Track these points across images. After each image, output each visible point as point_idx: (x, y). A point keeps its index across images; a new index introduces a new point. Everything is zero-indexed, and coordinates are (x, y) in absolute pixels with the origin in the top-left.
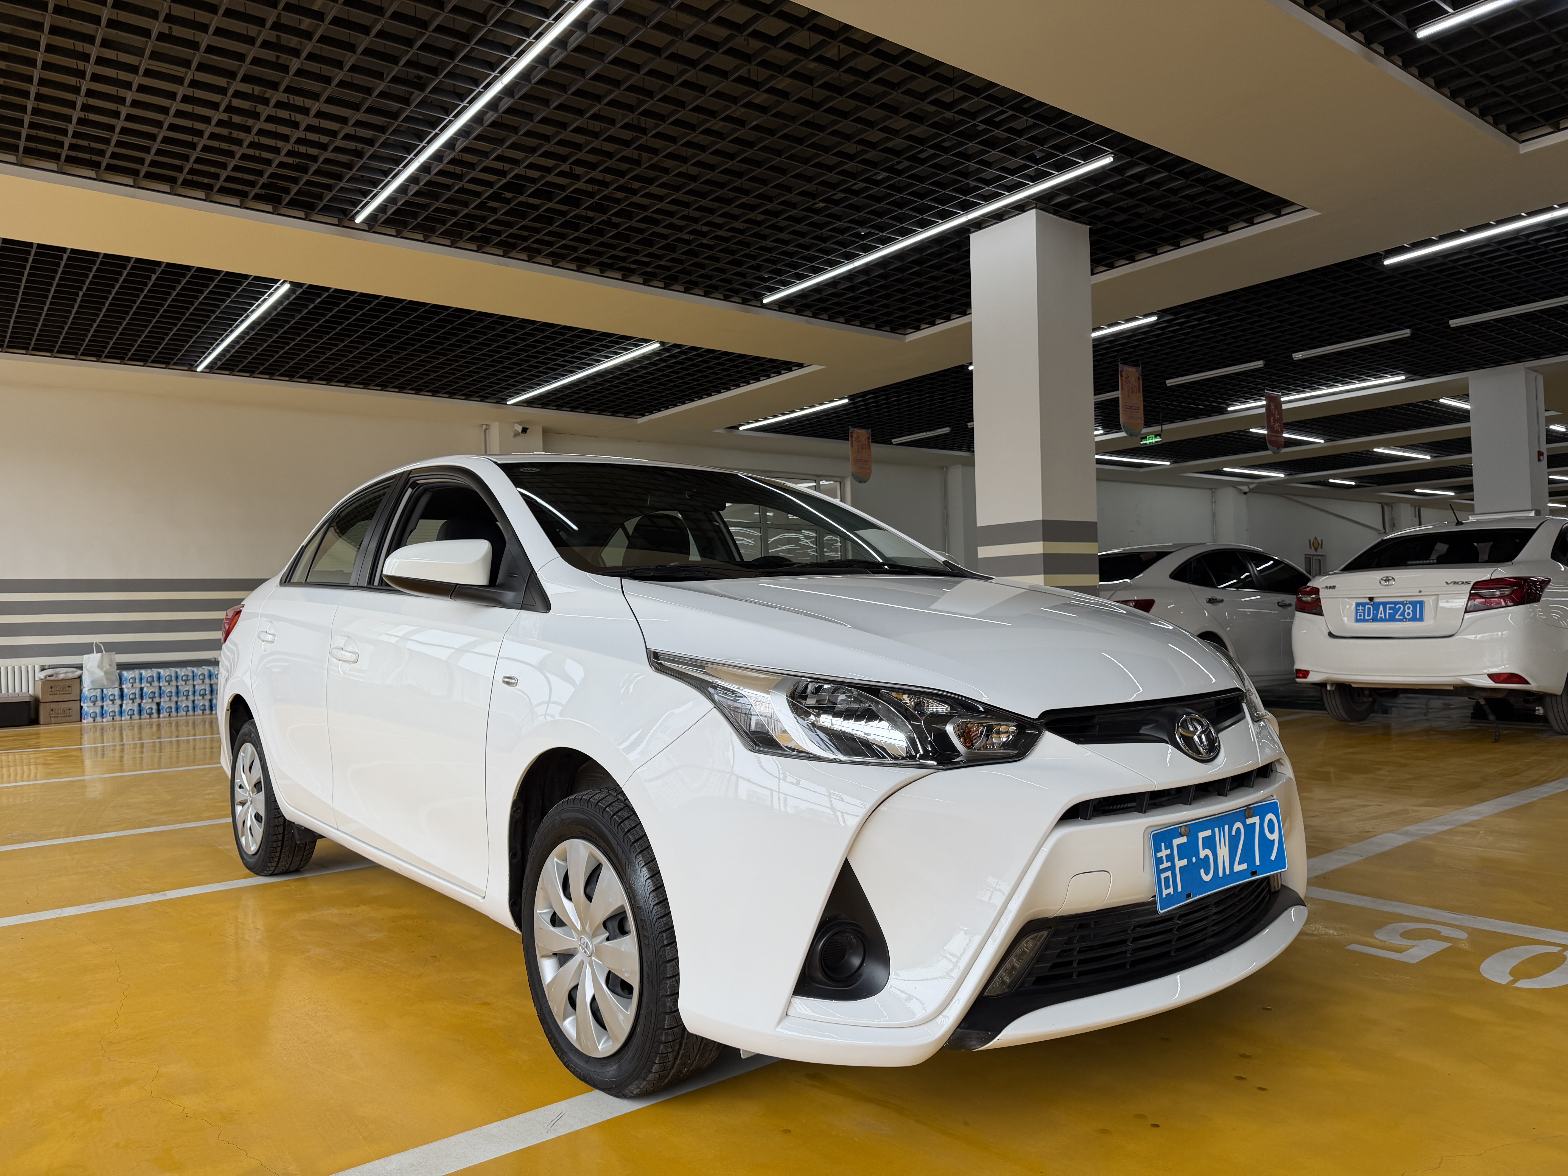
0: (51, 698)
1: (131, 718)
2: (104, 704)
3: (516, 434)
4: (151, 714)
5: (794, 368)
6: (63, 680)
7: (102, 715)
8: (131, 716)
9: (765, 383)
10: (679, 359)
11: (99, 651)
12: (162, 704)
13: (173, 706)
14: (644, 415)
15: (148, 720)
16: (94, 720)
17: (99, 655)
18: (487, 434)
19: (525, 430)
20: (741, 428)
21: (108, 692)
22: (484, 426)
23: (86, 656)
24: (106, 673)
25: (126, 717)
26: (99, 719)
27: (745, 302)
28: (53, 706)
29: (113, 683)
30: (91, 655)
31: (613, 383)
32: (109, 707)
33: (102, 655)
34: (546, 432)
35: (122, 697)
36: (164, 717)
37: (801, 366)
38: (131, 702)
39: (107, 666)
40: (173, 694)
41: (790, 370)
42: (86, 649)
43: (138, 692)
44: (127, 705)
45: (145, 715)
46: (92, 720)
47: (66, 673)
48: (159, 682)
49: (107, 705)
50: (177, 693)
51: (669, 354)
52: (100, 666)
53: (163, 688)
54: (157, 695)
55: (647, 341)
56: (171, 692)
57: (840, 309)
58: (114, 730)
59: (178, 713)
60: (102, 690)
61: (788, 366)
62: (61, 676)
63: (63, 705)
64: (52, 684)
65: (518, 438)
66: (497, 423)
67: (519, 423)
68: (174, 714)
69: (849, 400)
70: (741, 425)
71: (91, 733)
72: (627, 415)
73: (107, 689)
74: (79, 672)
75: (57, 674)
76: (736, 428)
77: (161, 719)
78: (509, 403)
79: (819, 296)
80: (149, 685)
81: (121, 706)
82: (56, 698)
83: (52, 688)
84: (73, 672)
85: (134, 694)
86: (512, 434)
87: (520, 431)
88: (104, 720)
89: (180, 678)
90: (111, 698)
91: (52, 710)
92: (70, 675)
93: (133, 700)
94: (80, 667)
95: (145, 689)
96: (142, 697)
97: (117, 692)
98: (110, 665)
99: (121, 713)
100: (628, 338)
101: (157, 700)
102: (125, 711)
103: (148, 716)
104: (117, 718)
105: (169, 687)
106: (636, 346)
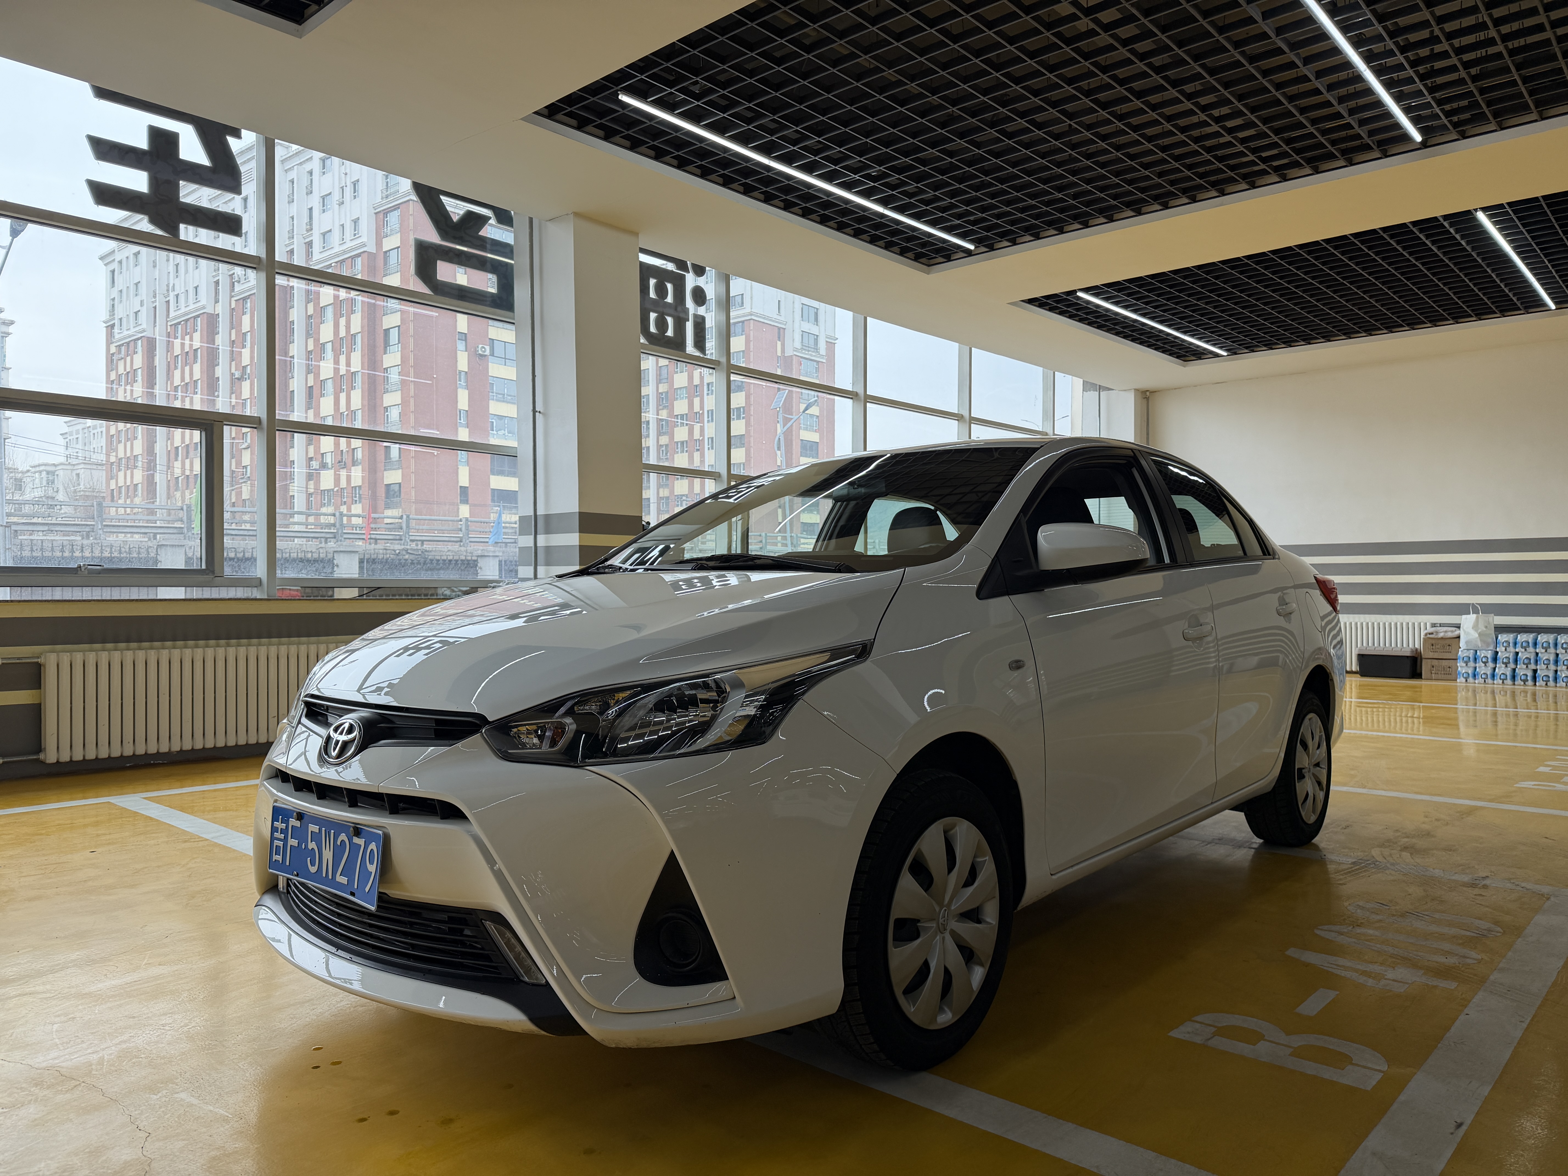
0: (1431, 655)
1: (1503, 682)
2: (1477, 665)
4: (1525, 681)
6: (1442, 638)
7: (1474, 676)
8: (1503, 680)
11: (1476, 611)
12: (1539, 672)
13: (1551, 675)
15: (1522, 687)
16: (1466, 681)
17: (1475, 616)
21: (1481, 654)
23: (1464, 617)
24: (1480, 634)
25: (1498, 681)
26: (1471, 680)
28: (1435, 662)
29: (1488, 645)
30: (1468, 616)
32: (1482, 669)
33: (1477, 618)
35: (1495, 659)
36: (1540, 686)
38: (1504, 666)
39: (1482, 628)
40: (1551, 662)
42: (1463, 609)
43: (1511, 656)
44: (1501, 669)
45: (1518, 682)
46: (1464, 680)
47: (1446, 632)
48: (1536, 648)
49: (1479, 667)
50: (1556, 662)
52: (1475, 627)
53: (1540, 655)
54: (1532, 661)
56: (1548, 660)
58: (1486, 693)
59: (1556, 683)
60: (1476, 651)
62: (1441, 635)
63: (1445, 663)
64: (1433, 642)
68: (1551, 683)
71: (1463, 693)
73: (1480, 650)
74: (1457, 633)
75: (1437, 632)
77: (1537, 688)
80: (1523, 650)
81: (1494, 669)
82: (1436, 656)
83: (1432, 645)
84: (1452, 631)
85: (1508, 658)
88: (1476, 681)
89: (1559, 646)
90: (1484, 660)
91: (1433, 667)
92: (1450, 635)
93: (1506, 664)
94: (1458, 627)
95: (1520, 654)
96: (1516, 661)
97: (1489, 654)
98: (1486, 627)
99: (1493, 676)
101: (1533, 666)
102: (1497, 674)
103: (1522, 683)
104: (1489, 681)
105: (1546, 654)
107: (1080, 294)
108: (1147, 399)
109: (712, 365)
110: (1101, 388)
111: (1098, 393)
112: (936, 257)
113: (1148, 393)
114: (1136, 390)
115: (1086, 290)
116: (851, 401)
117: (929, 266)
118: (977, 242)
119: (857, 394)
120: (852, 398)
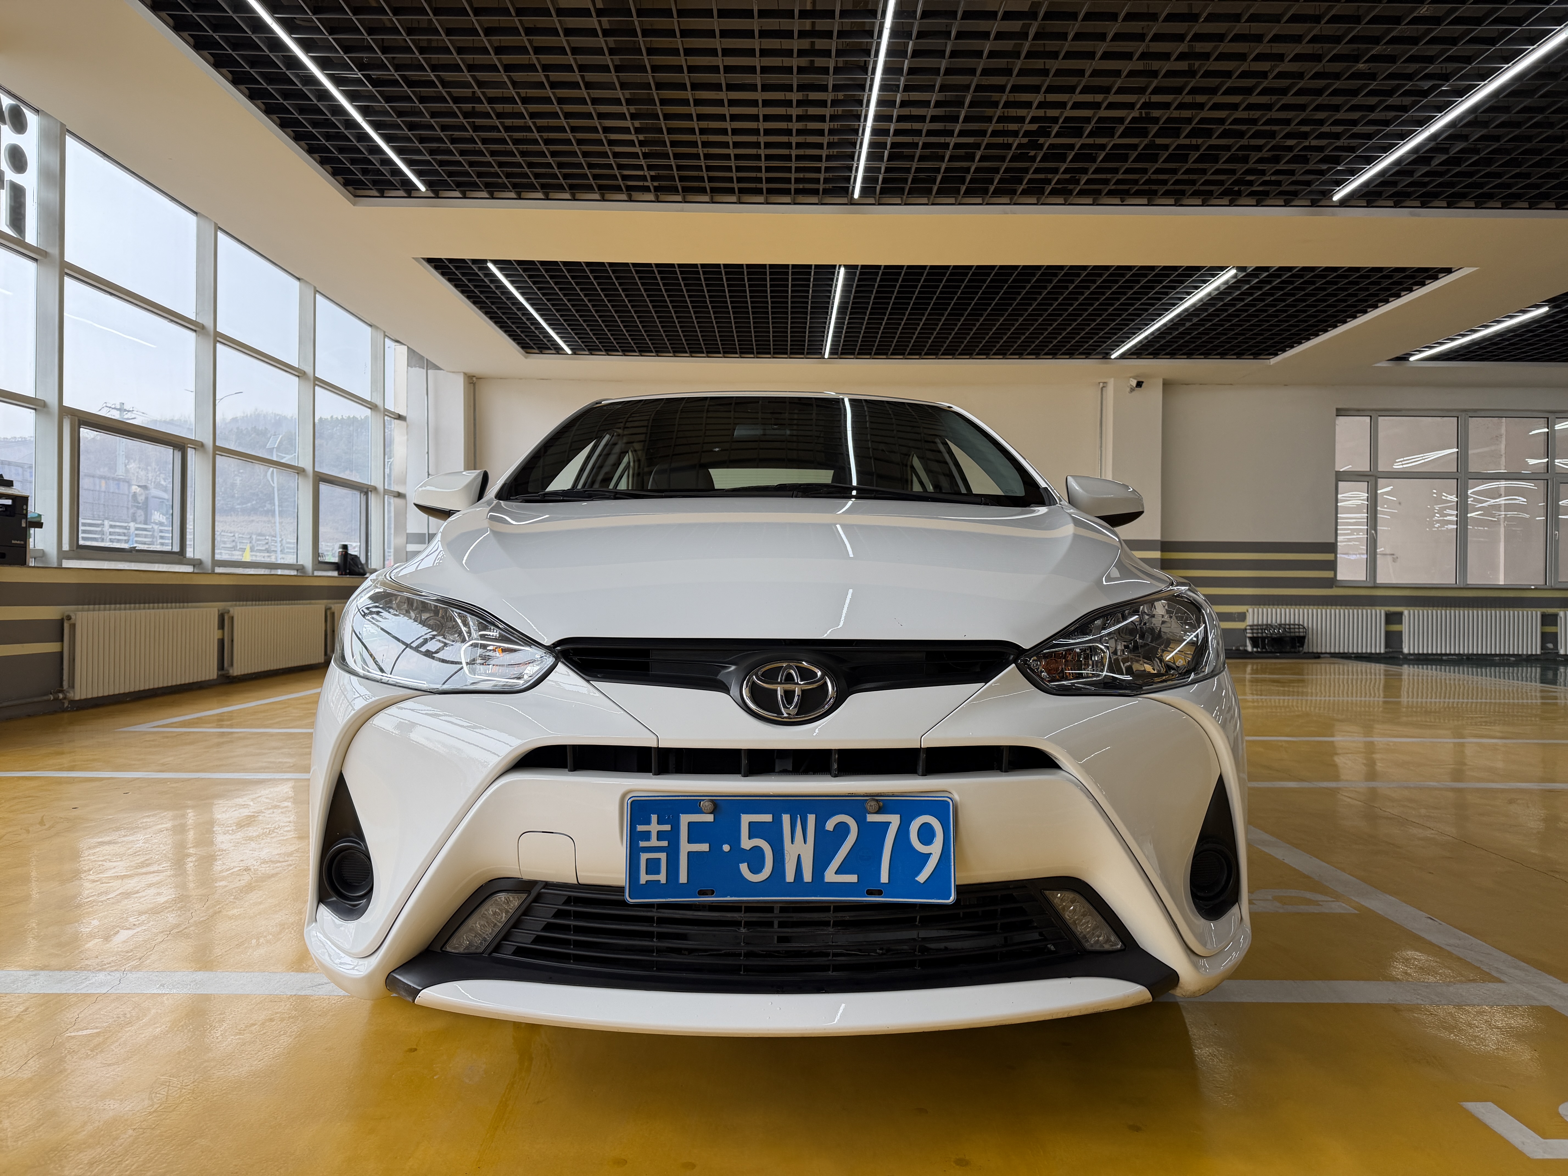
3: (1132, 390)
5: (1441, 275)
9: (1407, 298)
10: (1273, 284)
14: (1276, 355)
18: (1104, 393)
19: (1139, 384)
20: (1412, 359)
22: (1101, 384)
27: (1314, 204)
31: (1214, 322)
34: (1167, 385)
37: (1449, 271)
41: (1436, 278)
51: (1258, 280)
55: (1222, 269)
57: (1453, 190)
61: (1432, 274)
65: (1134, 393)
66: (1113, 379)
67: (1134, 378)
69: (1551, 308)
70: (1412, 355)
72: (1256, 356)
76: (1404, 358)
78: (1113, 357)
79: (1410, 180)
86: (1128, 389)
87: (1135, 386)
100: (1198, 269)
106: (1213, 276)
107: (490, 265)
108: (474, 384)
109: (35, 255)
110: (430, 365)
111: (425, 370)
112: (371, 189)
113: (474, 379)
114: (465, 374)
115: (495, 262)
116: (193, 334)
117: (356, 196)
118: (429, 184)
119: (203, 327)
120: (195, 331)
